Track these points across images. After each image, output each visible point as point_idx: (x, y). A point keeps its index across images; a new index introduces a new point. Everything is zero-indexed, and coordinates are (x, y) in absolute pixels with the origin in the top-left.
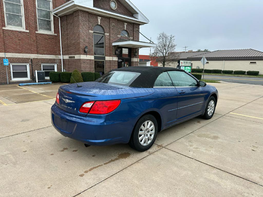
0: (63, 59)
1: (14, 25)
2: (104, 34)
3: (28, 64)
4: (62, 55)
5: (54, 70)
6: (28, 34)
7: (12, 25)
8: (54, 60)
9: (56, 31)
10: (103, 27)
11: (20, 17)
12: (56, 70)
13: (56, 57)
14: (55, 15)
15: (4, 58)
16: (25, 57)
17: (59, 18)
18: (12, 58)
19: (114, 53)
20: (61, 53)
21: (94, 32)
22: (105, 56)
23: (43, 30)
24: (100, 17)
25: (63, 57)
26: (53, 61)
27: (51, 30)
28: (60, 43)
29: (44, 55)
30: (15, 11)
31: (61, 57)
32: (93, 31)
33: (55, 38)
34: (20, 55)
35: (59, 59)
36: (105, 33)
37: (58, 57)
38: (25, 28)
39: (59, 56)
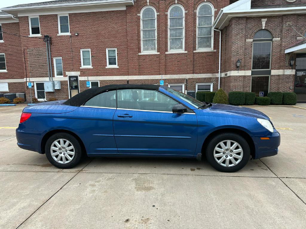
0: (220, 78)
1: (176, 48)
2: (272, 40)
3: (184, 84)
4: (220, 73)
5: (210, 89)
6: (186, 55)
7: (174, 49)
8: (211, 78)
9: (216, 46)
10: (271, 30)
11: (182, 40)
12: (211, 90)
13: (213, 75)
14: (215, 30)
15: (161, 79)
16: (181, 78)
17: (219, 32)
18: (170, 79)
19: (287, 65)
20: (219, 70)
21: (254, 41)
22: (272, 69)
23: (203, 48)
24: (265, 18)
25: (221, 75)
26: (209, 80)
27: (211, 46)
28: (219, 59)
29: (199, 75)
30: (178, 35)
31: (219, 75)
32: (252, 40)
33: (213, 55)
34: (177, 76)
35: (216, 78)
36: (273, 38)
37: (215, 75)
38: (184, 50)
39: (217, 74)
